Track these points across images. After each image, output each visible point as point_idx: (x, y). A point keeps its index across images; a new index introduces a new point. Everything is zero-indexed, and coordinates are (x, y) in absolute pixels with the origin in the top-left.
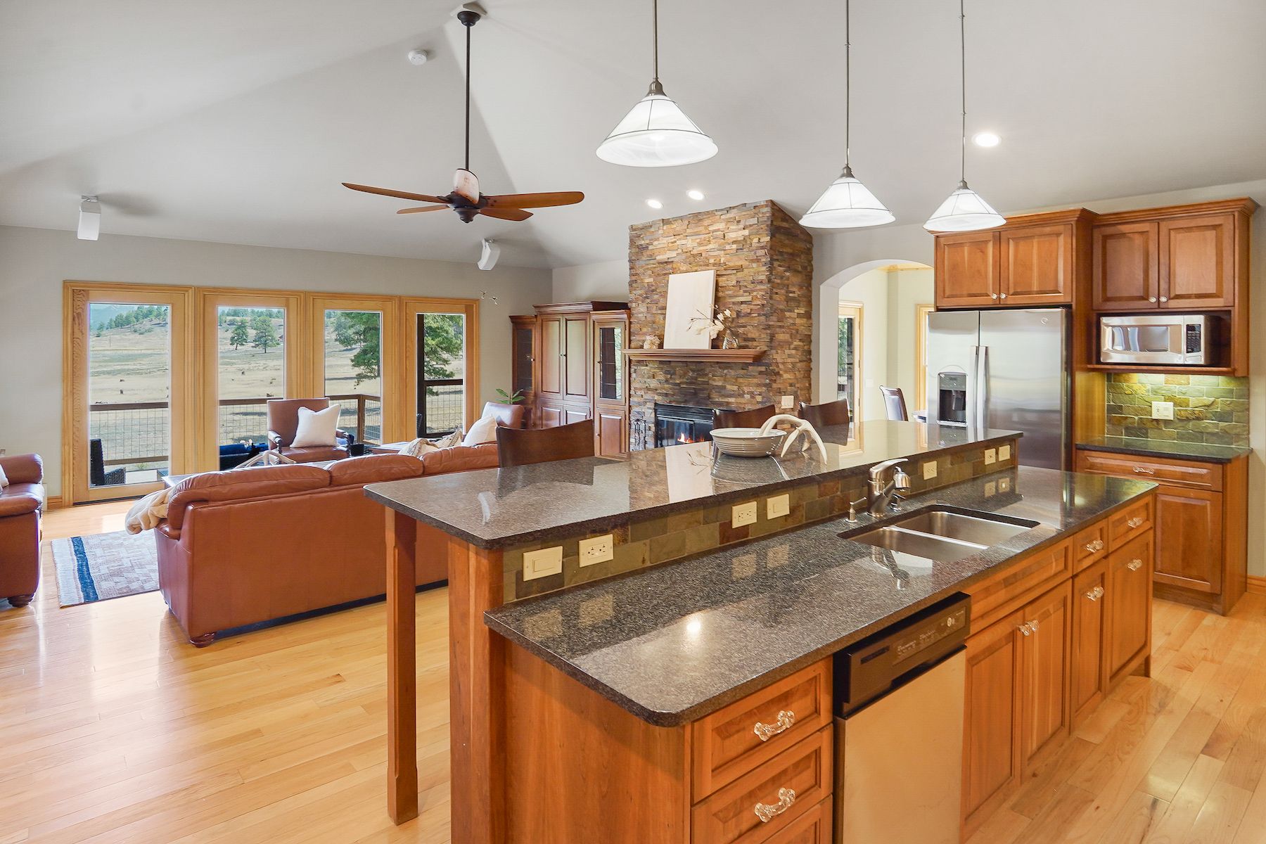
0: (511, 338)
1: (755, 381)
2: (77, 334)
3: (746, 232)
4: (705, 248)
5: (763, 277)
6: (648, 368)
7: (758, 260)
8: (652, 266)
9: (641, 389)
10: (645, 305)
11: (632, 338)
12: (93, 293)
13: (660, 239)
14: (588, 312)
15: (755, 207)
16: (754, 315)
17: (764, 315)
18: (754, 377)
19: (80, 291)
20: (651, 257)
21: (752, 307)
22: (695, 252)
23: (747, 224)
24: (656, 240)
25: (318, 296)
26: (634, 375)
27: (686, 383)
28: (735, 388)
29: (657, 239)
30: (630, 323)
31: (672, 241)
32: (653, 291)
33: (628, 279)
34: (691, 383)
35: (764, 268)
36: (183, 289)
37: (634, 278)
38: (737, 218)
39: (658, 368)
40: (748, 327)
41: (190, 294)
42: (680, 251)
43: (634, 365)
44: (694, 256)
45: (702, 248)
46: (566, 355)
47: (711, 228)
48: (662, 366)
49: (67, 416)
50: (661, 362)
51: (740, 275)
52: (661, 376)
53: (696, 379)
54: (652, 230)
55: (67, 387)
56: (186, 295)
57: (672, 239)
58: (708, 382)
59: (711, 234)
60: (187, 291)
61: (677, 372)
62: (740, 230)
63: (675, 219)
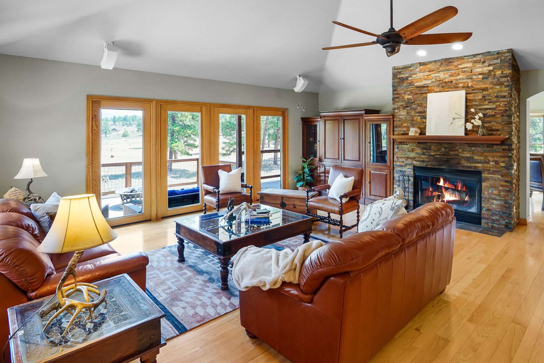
0: (302, 130)
1: (499, 154)
2: (95, 128)
3: (491, 68)
4: (455, 78)
5: (506, 94)
6: (408, 146)
7: (501, 84)
8: (411, 89)
9: (402, 158)
10: (405, 111)
11: (395, 129)
12: (103, 102)
13: (417, 74)
14: (361, 115)
15: (498, 53)
16: (498, 116)
17: (506, 116)
18: (498, 152)
19: (96, 101)
20: (411, 84)
21: (496, 111)
22: (446, 80)
23: (491, 63)
24: (414, 74)
25: (216, 106)
26: (396, 150)
27: (440, 155)
28: (482, 158)
29: (416, 74)
30: (394, 121)
31: (428, 74)
32: (412, 103)
33: (391, 97)
34: (444, 155)
35: (507, 89)
36: (149, 101)
37: (396, 96)
38: (482, 60)
39: (416, 146)
40: (492, 123)
41: (154, 103)
42: (434, 80)
43: (396, 144)
44: (445, 82)
45: (452, 78)
46: (344, 139)
47: (460, 67)
48: (419, 145)
49: (89, 177)
50: (418, 143)
51: (485, 93)
52: (419, 151)
53: (448, 153)
54: (411, 68)
55: (89, 159)
56: (152, 104)
57: (428, 73)
58: (458, 154)
59: (461, 70)
60: (152, 102)
61: (432, 149)
62: (486, 66)
63: (430, 62)
